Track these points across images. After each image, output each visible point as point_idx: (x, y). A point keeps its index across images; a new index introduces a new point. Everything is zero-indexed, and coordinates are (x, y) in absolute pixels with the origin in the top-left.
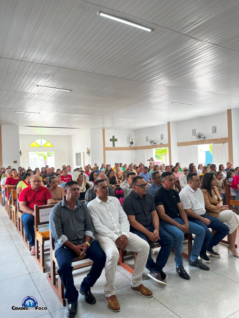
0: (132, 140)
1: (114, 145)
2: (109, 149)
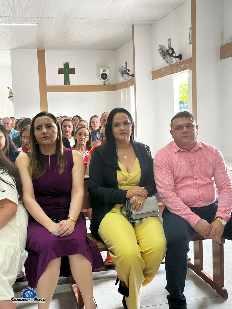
0: (105, 70)
1: (67, 80)
2: (56, 89)
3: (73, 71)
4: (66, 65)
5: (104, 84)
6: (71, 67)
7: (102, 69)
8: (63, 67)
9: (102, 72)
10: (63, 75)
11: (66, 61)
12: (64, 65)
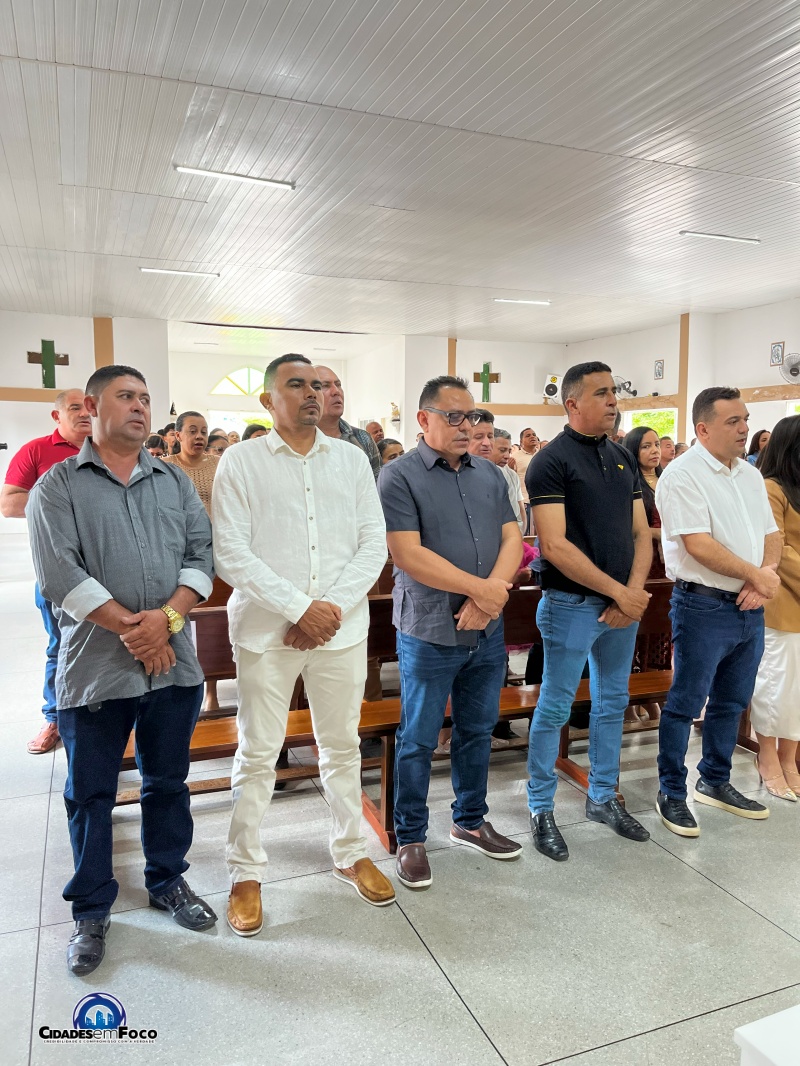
0: (554, 379)
1: (487, 394)
3: (495, 378)
4: (487, 367)
5: (546, 403)
6: (493, 370)
7: (549, 377)
8: (481, 370)
9: (548, 382)
10: (481, 385)
11: (488, 361)
12: (485, 366)
